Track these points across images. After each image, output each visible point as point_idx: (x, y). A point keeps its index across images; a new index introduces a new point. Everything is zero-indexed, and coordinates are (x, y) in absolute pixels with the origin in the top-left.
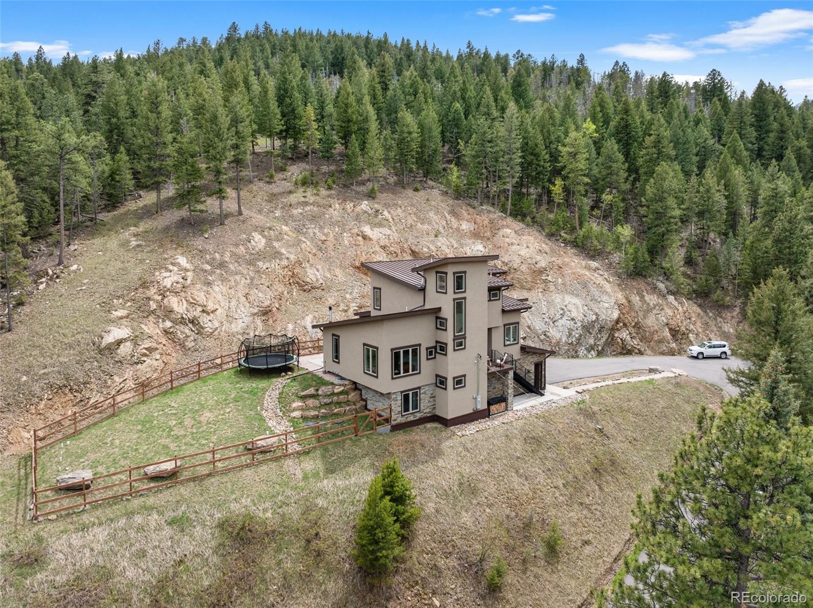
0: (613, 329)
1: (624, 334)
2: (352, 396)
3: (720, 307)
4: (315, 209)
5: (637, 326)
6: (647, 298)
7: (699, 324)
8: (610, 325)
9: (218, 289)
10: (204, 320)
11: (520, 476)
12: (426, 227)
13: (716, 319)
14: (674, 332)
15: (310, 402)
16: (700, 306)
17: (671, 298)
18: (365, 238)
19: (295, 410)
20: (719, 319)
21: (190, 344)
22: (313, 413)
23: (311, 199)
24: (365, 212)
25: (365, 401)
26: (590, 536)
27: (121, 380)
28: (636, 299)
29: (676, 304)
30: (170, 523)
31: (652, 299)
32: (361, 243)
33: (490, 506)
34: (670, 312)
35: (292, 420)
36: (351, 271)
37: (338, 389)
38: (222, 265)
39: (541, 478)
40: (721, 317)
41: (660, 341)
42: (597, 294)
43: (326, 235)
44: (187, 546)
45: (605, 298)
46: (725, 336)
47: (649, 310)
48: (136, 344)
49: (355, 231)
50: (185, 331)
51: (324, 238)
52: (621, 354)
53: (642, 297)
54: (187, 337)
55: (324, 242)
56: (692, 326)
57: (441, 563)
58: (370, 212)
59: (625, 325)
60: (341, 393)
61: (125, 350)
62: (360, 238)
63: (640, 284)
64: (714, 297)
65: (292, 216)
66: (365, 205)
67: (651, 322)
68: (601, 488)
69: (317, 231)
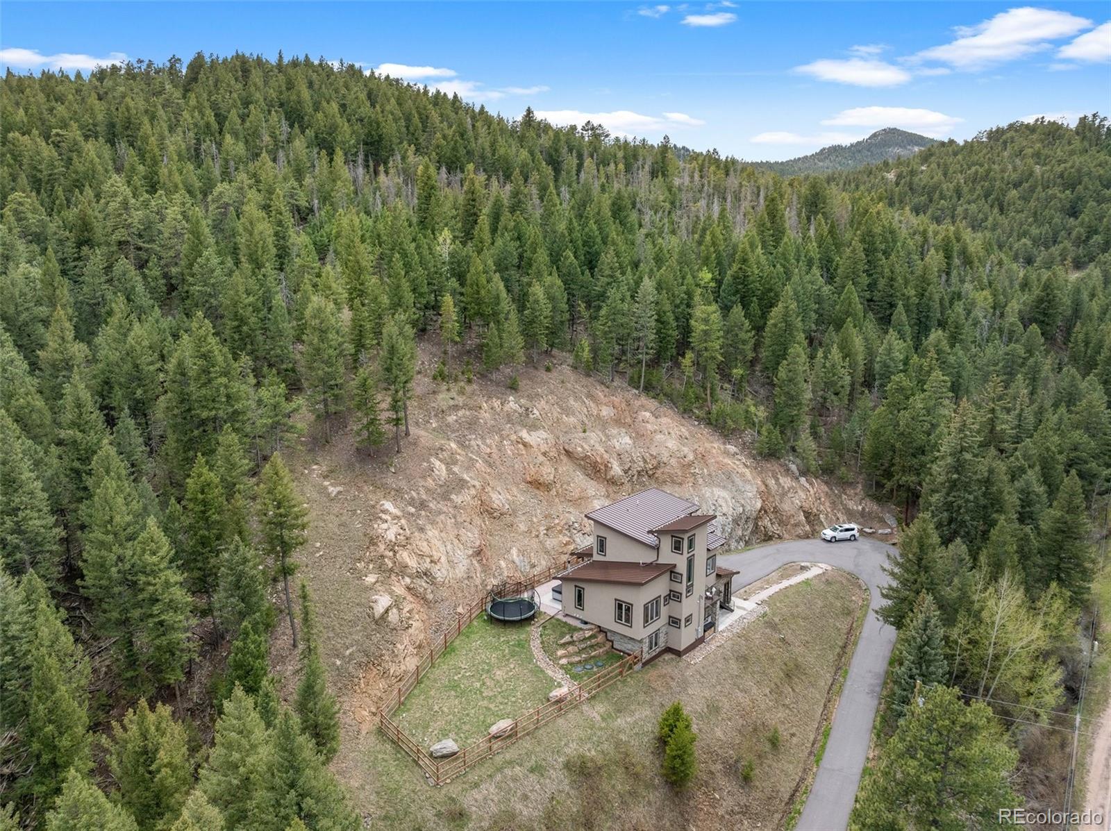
0: (758, 518)
1: (766, 522)
2: (601, 638)
3: (844, 483)
4: (468, 413)
5: (776, 511)
6: (782, 480)
7: (827, 504)
8: (754, 514)
9: (432, 533)
10: (435, 569)
11: (741, 691)
12: (572, 420)
13: (841, 497)
14: (807, 515)
15: (571, 649)
16: (826, 483)
17: (803, 480)
18: (525, 445)
19: (561, 658)
20: (844, 497)
21: (430, 597)
22: (577, 659)
23: (460, 400)
24: (515, 411)
25: (612, 642)
26: (794, 730)
27: (403, 647)
28: (771, 482)
29: (807, 485)
30: (532, 770)
31: (786, 482)
32: (524, 452)
33: (730, 720)
34: (802, 495)
35: (562, 667)
36: (523, 486)
37: (588, 634)
38: (423, 505)
39: (754, 690)
40: (846, 494)
41: (796, 525)
42: (740, 484)
43: (489, 446)
44: (551, 787)
45: (748, 487)
46: (851, 515)
47: (784, 494)
48: (400, 610)
49: (514, 437)
50: (422, 584)
51: (488, 450)
52: (764, 540)
53: (777, 480)
54: (425, 589)
55: (490, 455)
56: (822, 507)
57: (713, 768)
58: (520, 411)
59: (766, 511)
60: (591, 637)
61: (393, 616)
62: (521, 446)
63: (772, 466)
64: (839, 473)
65: (448, 425)
66: (512, 404)
67: (786, 507)
68: (793, 690)
69: (479, 443)
